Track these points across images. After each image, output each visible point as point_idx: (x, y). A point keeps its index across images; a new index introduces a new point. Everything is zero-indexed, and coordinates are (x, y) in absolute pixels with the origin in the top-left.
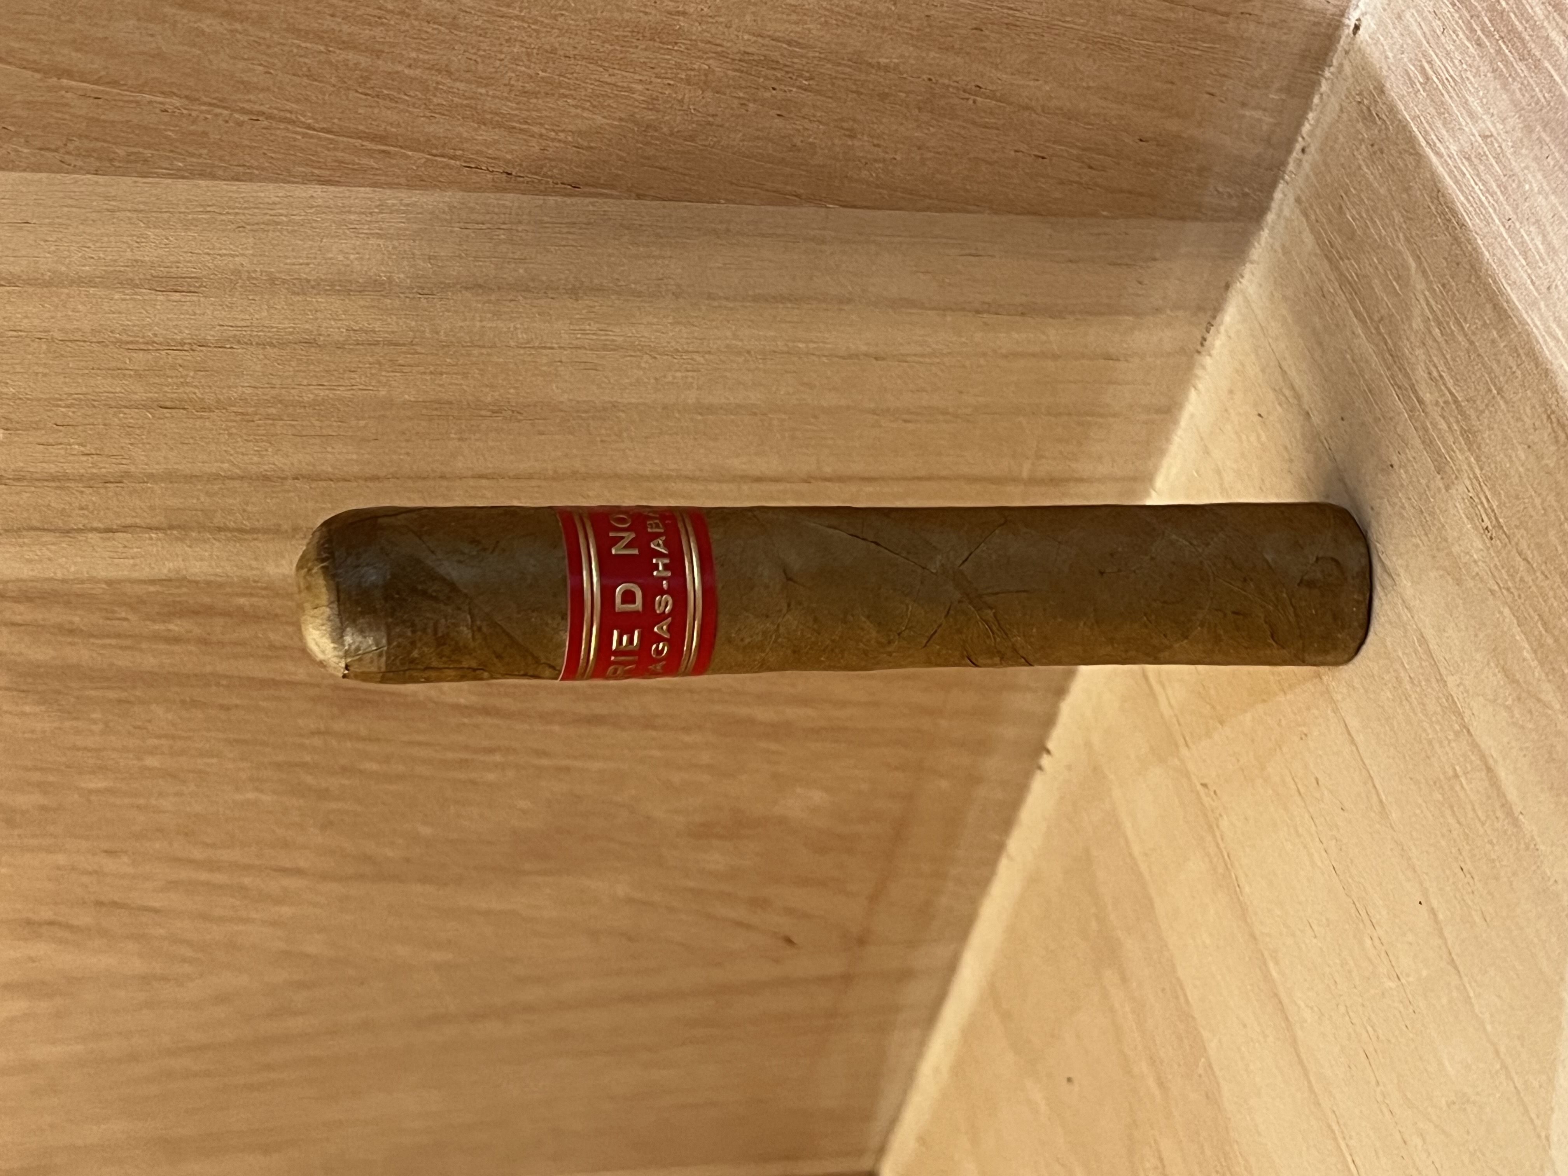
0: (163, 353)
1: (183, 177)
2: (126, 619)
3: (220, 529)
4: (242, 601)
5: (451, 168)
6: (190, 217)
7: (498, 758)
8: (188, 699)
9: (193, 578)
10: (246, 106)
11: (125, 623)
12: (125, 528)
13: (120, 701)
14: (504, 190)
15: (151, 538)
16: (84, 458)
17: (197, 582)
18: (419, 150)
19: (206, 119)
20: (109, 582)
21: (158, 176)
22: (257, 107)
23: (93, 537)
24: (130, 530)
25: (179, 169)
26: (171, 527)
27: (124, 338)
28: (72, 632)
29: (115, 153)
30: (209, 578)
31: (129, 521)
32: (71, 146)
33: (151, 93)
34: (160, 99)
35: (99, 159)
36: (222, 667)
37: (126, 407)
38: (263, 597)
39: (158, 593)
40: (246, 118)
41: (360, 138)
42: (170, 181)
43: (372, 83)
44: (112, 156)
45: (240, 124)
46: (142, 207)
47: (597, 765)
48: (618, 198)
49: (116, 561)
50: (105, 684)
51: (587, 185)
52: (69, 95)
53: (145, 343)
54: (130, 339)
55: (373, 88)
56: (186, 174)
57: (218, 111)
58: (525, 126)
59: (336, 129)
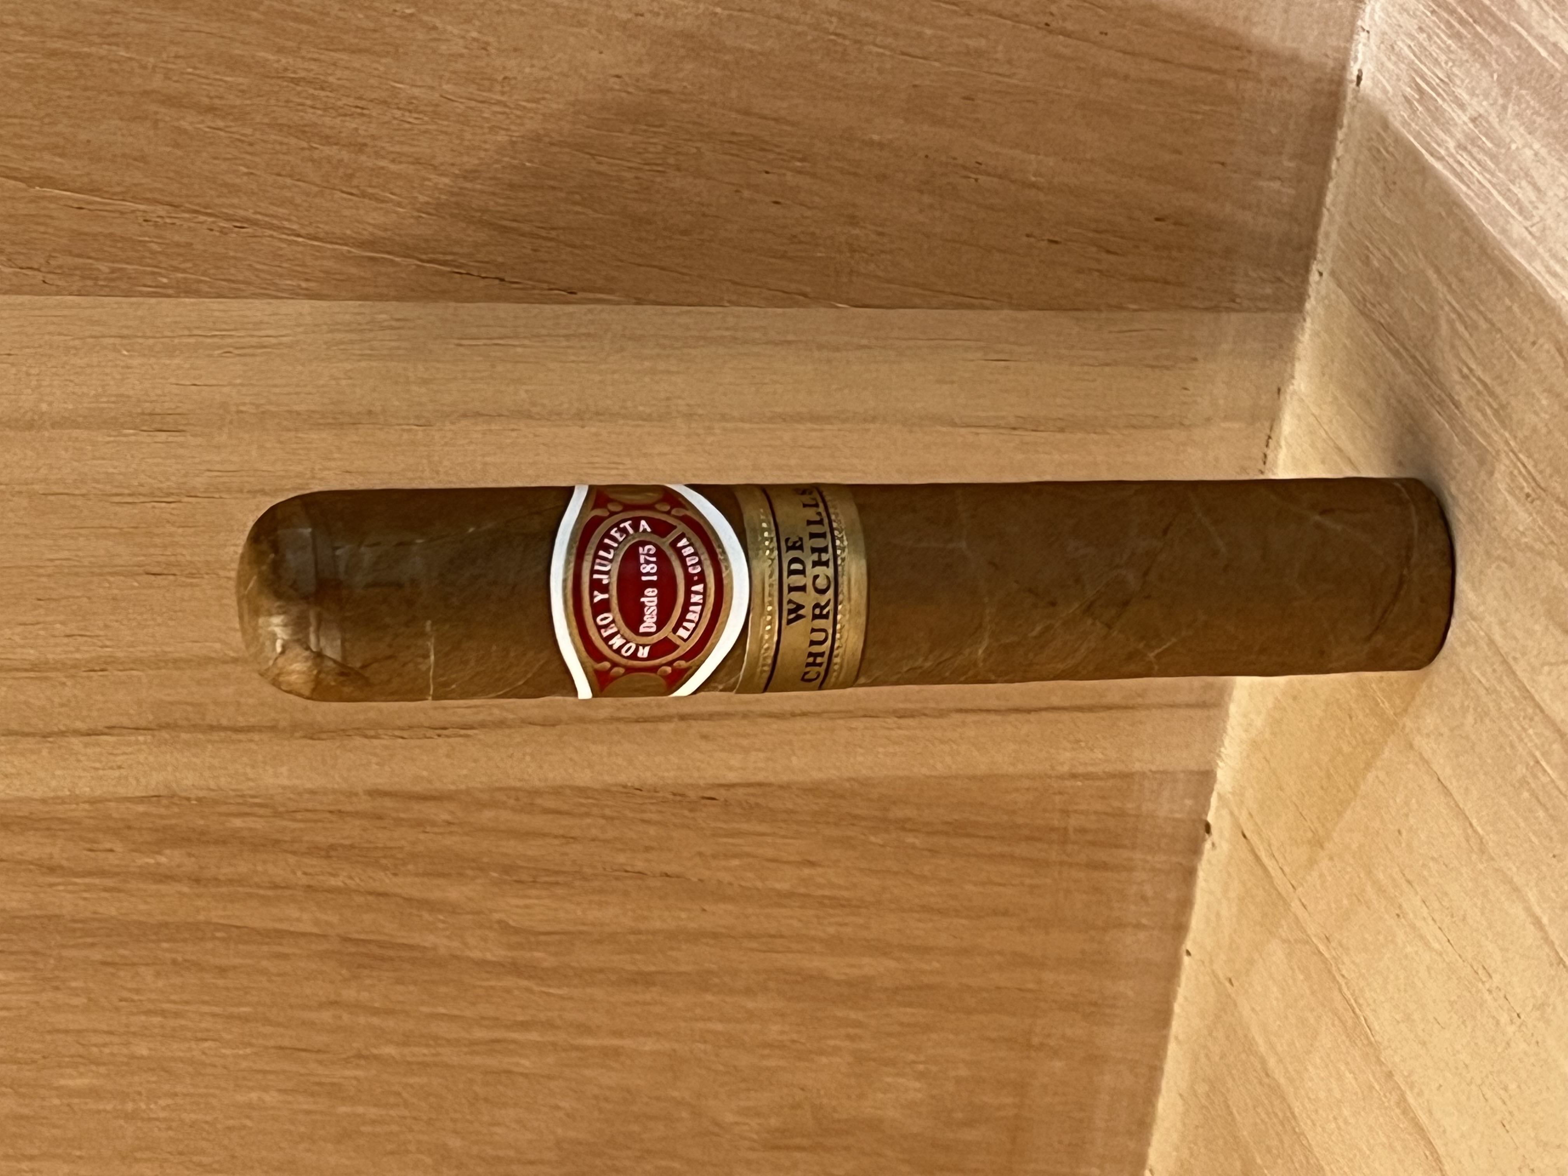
0: (149, 505)
1: (169, 296)
2: (111, 851)
3: (212, 728)
4: (238, 823)
5: (442, 274)
6: (176, 341)
7: (534, 1036)
8: (180, 959)
9: (184, 794)
10: (230, 211)
11: (110, 856)
12: (110, 730)
13: (104, 963)
14: (498, 299)
15: (137, 742)
16: (66, 640)
17: (188, 799)
18: (407, 256)
19: (190, 228)
20: (93, 801)
21: (143, 295)
22: (242, 213)
23: (76, 742)
24: (116, 731)
25: (164, 286)
26: (161, 727)
27: (108, 488)
28: (52, 870)
29: (98, 270)
30: (201, 794)
31: (114, 720)
32: (53, 264)
33: (135, 199)
34: (142, 207)
35: (83, 277)
36: (217, 915)
37: (111, 574)
38: (261, 816)
39: (146, 814)
40: (231, 225)
41: (346, 244)
42: (153, 301)
43: (355, 182)
44: (95, 274)
45: (223, 232)
46: (125, 332)
47: (649, 1045)
48: (618, 303)
49: (101, 772)
50: (89, 940)
51: (583, 290)
52: (53, 206)
53: (130, 495)
54: (115, 491)
55: (357, 187)
56: (170, 291)
57: (202, 218)
58: (515, 225)
59: (321, 235)
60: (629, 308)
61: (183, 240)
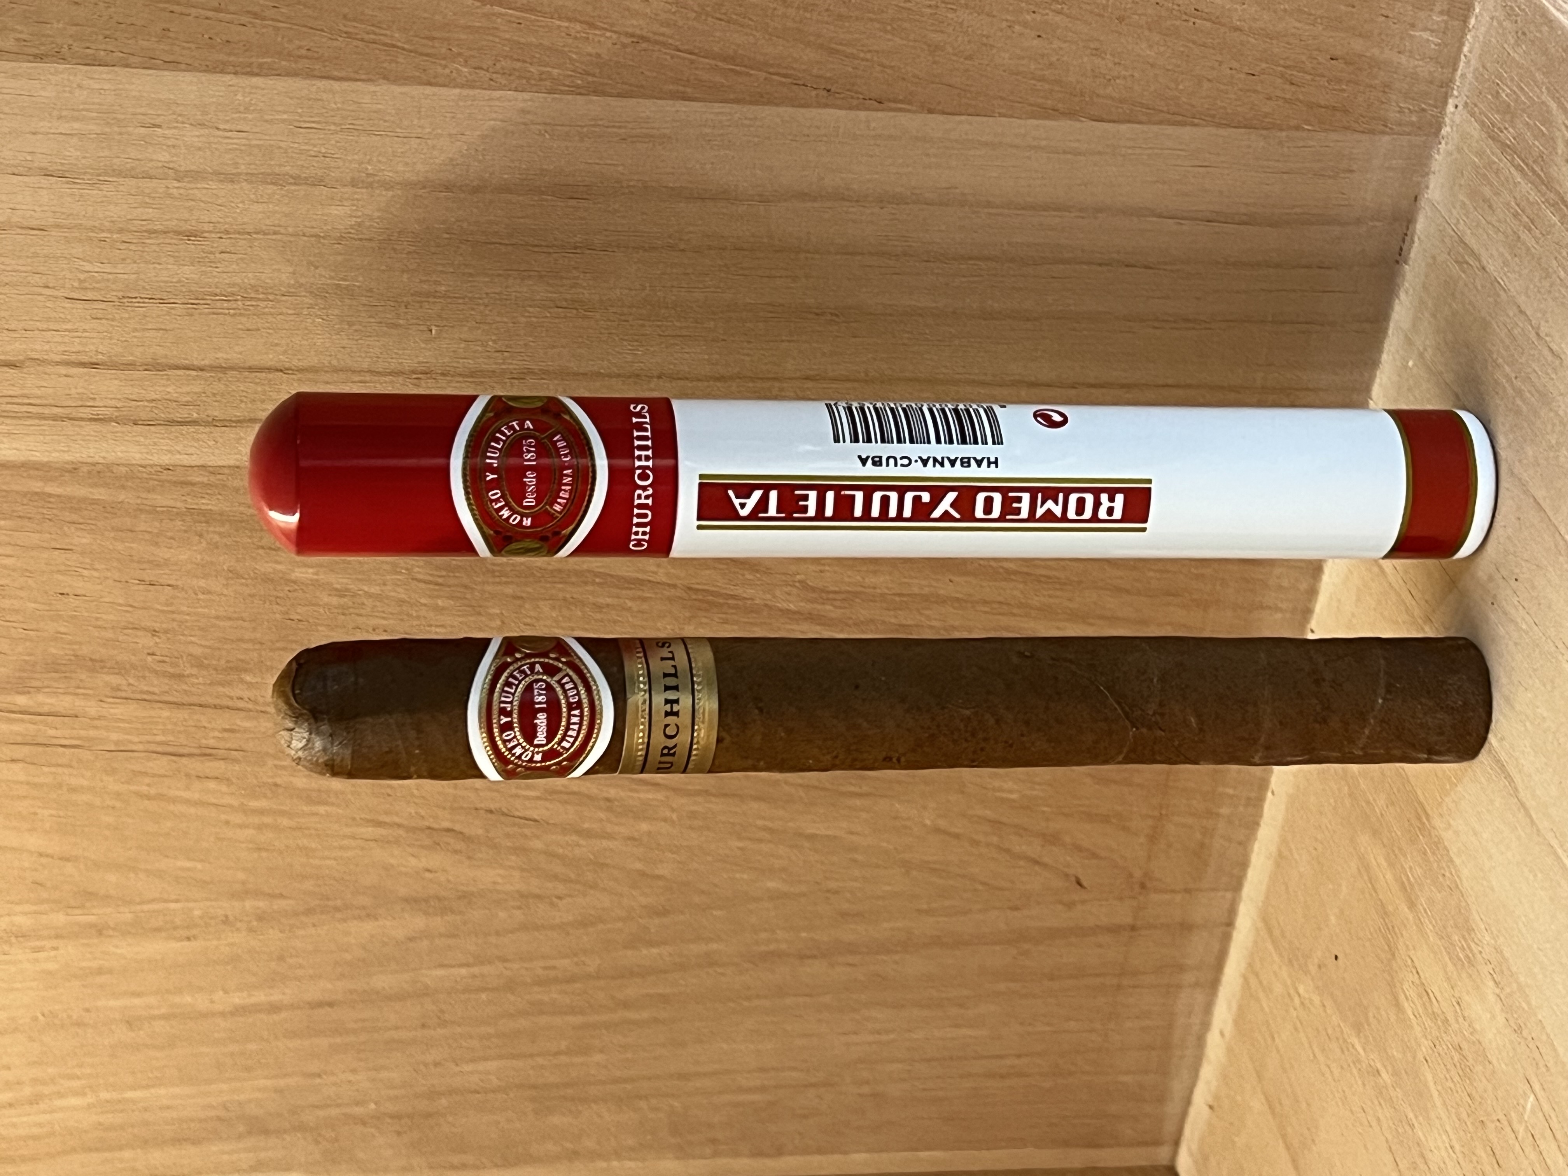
0: (561, 255)
1: (580, 94)
5: (783, 84)
10: (630, 30)
13: (515, 597)
14: (826, 106)
16: (497, 354)
18: (760, 70)
19: (599, 41)
21: (562, 92)
22: (638, 32)
25: (579, 87)
27: (532, 241)
29: (531, 72)
32: (498, 66)
33: (560, 18)
34: (566, 24)
35: (520, 77)
37: (530, 306)
40: (629, 40)
41: (714, 59)
42: (570, 97)
44: (528, 75)
45: (624, 46)
46: (548, 121)
48: (914, 112)
51: (889, 100)
52: (499, 20)
53: (547, 246)
54: (536, 242)
55: (725, 14)
56: (582, 91)
57: (608, 34)
58: (840, 47)
59: (696, 51)
60: (922, 116)
61: (593, 51)
